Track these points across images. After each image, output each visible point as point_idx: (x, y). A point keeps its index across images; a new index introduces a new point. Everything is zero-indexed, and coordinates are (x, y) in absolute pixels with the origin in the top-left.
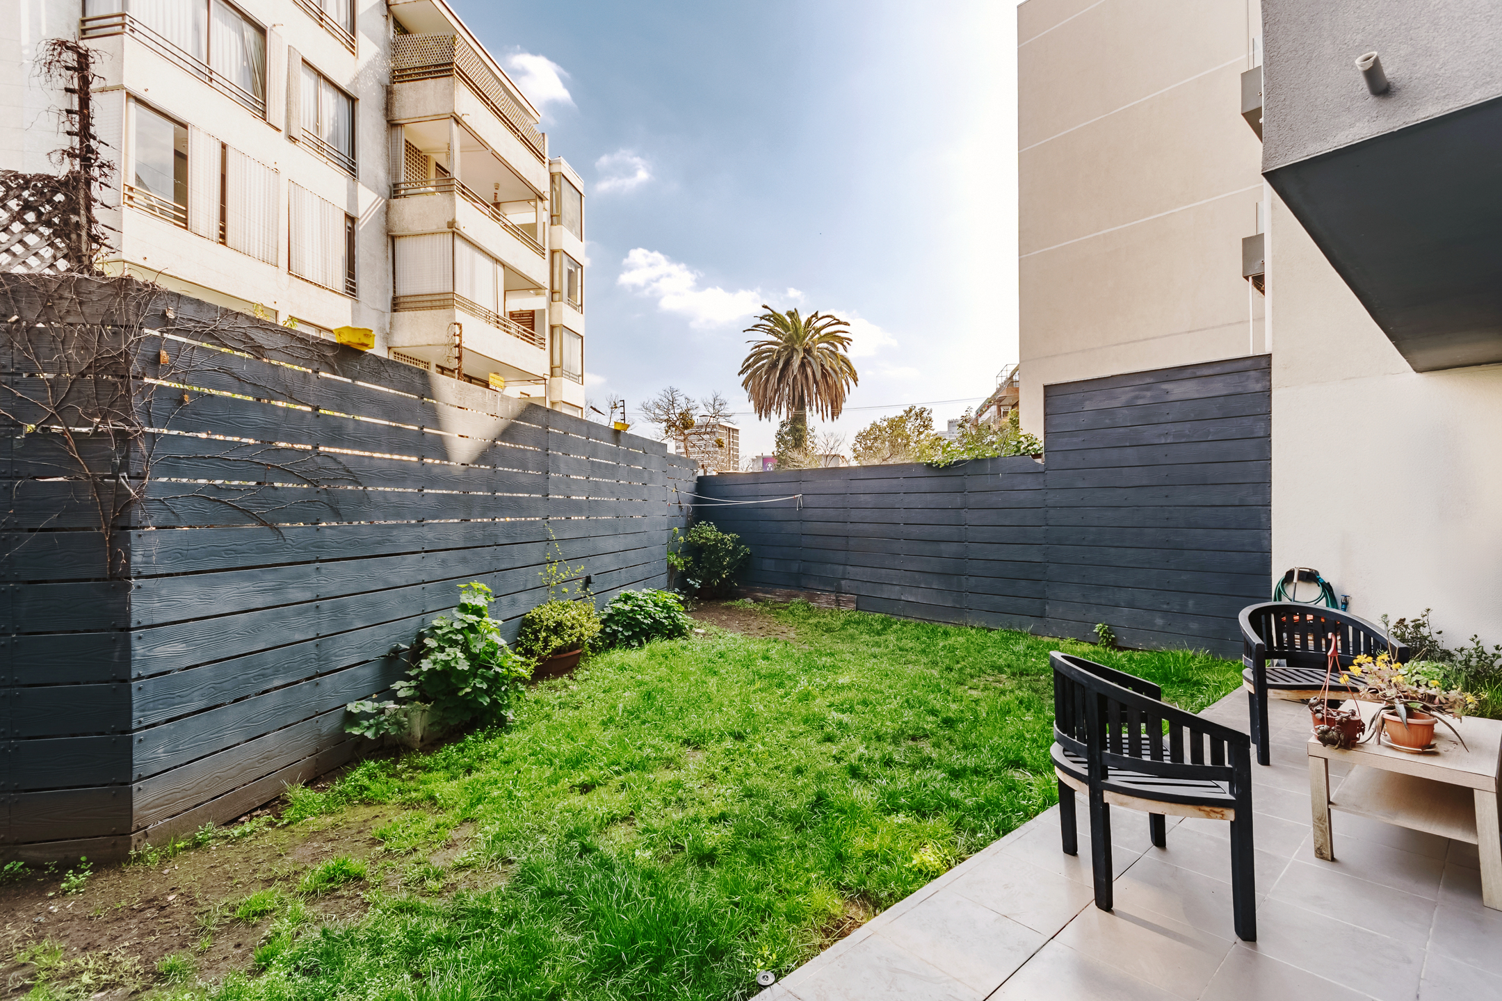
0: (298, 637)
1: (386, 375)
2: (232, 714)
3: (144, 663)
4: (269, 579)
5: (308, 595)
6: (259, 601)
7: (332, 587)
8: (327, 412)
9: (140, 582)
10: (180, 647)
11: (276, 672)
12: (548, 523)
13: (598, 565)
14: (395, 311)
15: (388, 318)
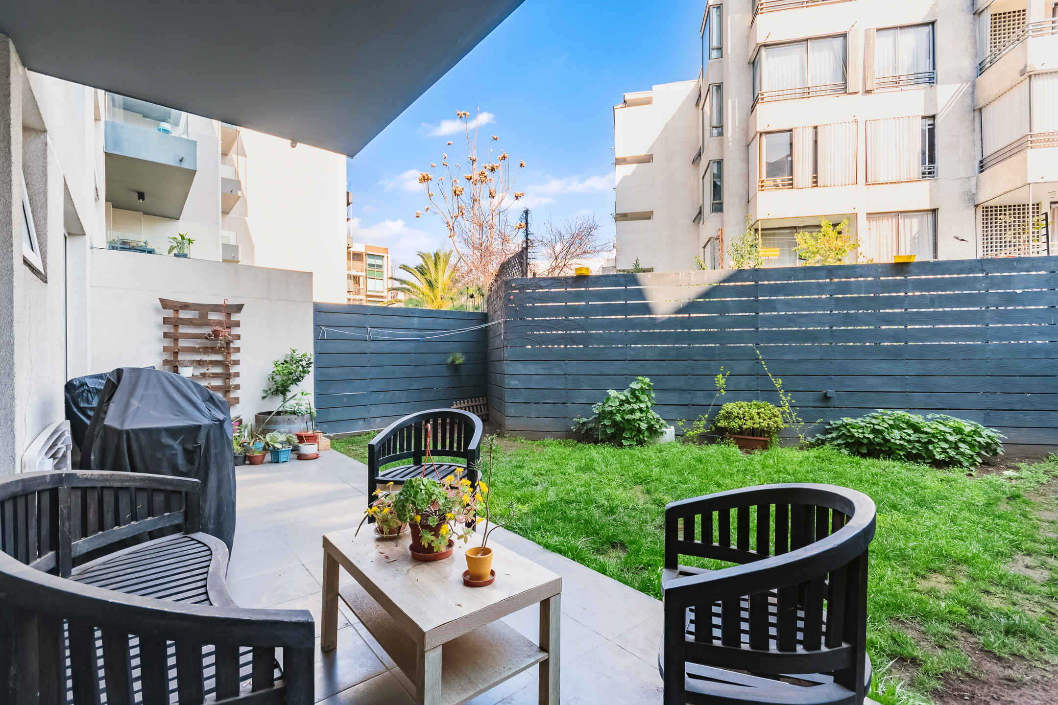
0: (558, 387)
1: (601, 282)
2: (533, 407)
3: (508, 384)
4: (547, 364)
5: (561, 373)
6: (542, 372)
7: (574, 370)
8: (571, 304)
9: (507, 362)
10: (517, 382)
11: (549, 398)
12: (758, 348)
13: (852, 384)
14: (982, 171)
15: (973, 181)
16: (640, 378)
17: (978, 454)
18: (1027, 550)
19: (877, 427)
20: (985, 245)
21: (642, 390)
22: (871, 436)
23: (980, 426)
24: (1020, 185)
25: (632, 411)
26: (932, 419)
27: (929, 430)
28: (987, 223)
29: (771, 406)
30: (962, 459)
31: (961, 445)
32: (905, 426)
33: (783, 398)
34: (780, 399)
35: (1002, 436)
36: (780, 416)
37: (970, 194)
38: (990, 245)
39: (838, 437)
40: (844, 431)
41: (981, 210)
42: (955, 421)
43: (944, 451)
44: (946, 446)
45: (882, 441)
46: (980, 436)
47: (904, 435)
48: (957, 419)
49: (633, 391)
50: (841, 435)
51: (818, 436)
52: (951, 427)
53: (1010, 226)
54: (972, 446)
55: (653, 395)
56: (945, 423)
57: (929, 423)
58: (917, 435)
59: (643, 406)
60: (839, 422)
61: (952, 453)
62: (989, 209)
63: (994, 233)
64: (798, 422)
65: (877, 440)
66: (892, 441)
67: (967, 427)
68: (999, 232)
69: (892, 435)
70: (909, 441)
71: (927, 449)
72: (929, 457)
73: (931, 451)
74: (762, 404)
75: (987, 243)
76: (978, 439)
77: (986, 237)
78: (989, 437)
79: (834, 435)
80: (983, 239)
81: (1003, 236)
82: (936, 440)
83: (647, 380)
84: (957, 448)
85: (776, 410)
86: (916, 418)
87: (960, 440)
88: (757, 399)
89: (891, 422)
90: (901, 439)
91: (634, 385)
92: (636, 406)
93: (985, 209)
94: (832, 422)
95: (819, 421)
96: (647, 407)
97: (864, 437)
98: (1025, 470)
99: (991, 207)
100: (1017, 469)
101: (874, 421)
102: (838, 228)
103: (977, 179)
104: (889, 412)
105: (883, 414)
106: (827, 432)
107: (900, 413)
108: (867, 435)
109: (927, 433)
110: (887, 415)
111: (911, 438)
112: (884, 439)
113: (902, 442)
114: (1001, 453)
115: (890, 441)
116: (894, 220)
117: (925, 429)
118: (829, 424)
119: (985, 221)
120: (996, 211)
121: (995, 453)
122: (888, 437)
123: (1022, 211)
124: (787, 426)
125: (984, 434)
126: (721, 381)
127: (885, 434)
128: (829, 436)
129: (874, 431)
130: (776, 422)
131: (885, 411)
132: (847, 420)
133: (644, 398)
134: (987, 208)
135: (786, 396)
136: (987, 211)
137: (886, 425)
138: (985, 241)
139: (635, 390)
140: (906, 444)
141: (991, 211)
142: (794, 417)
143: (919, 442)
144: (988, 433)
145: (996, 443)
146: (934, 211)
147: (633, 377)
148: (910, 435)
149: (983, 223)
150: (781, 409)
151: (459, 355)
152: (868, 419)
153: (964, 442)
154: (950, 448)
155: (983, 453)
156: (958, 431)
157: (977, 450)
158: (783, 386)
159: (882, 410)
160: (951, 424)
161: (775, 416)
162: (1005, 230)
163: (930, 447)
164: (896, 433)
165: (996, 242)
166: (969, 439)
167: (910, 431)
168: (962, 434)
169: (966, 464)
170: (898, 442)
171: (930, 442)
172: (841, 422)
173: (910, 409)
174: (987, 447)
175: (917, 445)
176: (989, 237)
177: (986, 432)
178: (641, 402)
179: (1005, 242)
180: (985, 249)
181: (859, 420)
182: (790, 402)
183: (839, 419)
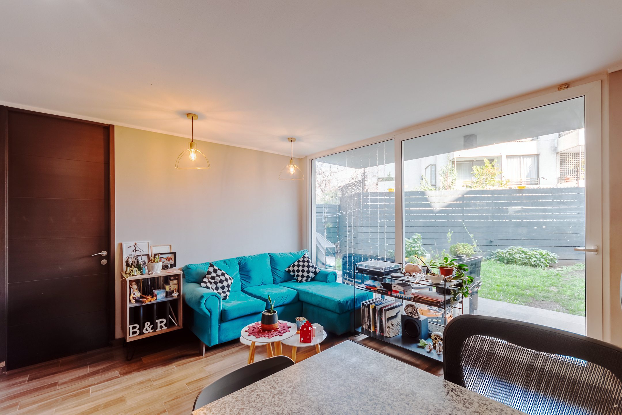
4: (376, 228)
5: (382, 232)
6: (374, 231)
12: (464, 222)
13: (501, 236)
14: (560, 137)
15: (556, 141)
16: (417, 234)
17: (548, 263)
18: (555, 286)
19: (510, 253)
20: (561, 171)
21: (418, 239)
22: (508, 256)
23: (549, 252)
24: (576, 146)
25: (414, 247)
26: (532, 250)
27: (530, 254)
28: (562, 161)
29: (469, 245)
30: (542, 264)
31: (541, 259)
32: (521, 252)
33: (474, 242)
34: (473, 242)
35: (557, 256)
36: (473, 249)
37: (554, 147)
38: (563, 171)
39: (496, 257)
40: (498, 254)
41: (559, 155)
42: (540, 251)
43: (535, 261)
44: (536, 259)
45: (512, 258)
46: (549, 256)
47: (521, 256)
48: (540, 250)
49: (414, 239)
50: (497, 256)
51: (488, 257)
52: (538, 253)
53: (572, 163)
54: (546, 260)
55: (422, 241)
56: (536, 251)
57: (530, 251)
58: (525, 256)
59: (418, 245)
60: (496, 251)
61: (538, 262)
62: (563, 155)
63: (565, 166)
64: (480, 251)
65: (510, 258)
66: (516, 258)
67: (544, 252)
68: (567, 166)
69: (516, 256)
70: (522, 258)
71: (529, 261)
72: (530, 264)
73: (531, 261)
74: (466, 244)
75: (562, 170)
76: (548, 257)
77: (561, 168)
78: (552, 256)
79: (494, 256)
80: (560, 169)
81: (569, 167)
82: (532, 257)
83: (420, 235)
84: (540, 260)
85: (471, 247)
86: (525, 249)
87: (542, 257)
88: (463, 242)
89: (516, 251)
90: (520, 257)
91: (414, 237)
92: (415, 245)
93: (561, 155)
94: (493, 251)
95: (488, 251)
96: (420, 246)
97: (506, 257)
98: (565, 268)
99: (564, 154)
100: (562, 268)
101: (509, 251)
102: (493, 163)
103: (558, 141)
104: (515, 247)
105: (513, 248)
106: (491, 255)
107: (519, 247)
108: (507, 256)
109: (528, 255)
110: (514, 248)
111: (523, 257)
112: (513, 257)
113: (520, 258)
114: (557, 262)
115: (515, 258)
116: (519, 159)
117: (528, 253)
118: (492, 252)
119: (561, 160)
120: (566, 155)
121: (555, 263)
122: (515, 256)
123: (576, 156)
124: (476, 252)
125: (550, 255)
126: (449, 235)
127: (514, 255)
128: (492, 257)
129: (509, 254)
130: (471, 251)
131: (514, 247)
132: (499, 250)
133: (418, 242)
134: (562, 154)
135: (475, 241)
136: (562, 156)
137: (514, 252)
138: (561, 169)
139: (415, 239)
140: (521, 259)
141: (564, 155)
142: (478, 249)
143: (526, 258)
144: (552, 255)
145: (555, 259)
146: (538, 155)
147: (413, 233)
148: (523, 256)
149: (560, 161)
150: (473, 246)
151: (329, 223)
152: (507, 250)
153: (543, 258)
154: (537, 260)
155: (550, 262)
156: (541, 254)
157: (548, 261)
158: (474, 237)
159: (513, 247)
160: (538, 251)
161: (471, 249)
162: (570, 164)
163: (530, 260)
164: (518, 255)
165: (566, 170)
166: (545, 257)
167: (523, 254)
168: (542, 255)
169: (543, 266)
170: (518, 258)
171: (530, 258)
172: (497, 251)
173: (524, 246)
174: (552, 260)
175: (525, 259)
176: (563, 168)
177: (551, 255)
178: (417, 243)
179: (570, 170)
180: (561, 173)
181: (504, 250)
182: (477, 243)
183: (496, 250)
